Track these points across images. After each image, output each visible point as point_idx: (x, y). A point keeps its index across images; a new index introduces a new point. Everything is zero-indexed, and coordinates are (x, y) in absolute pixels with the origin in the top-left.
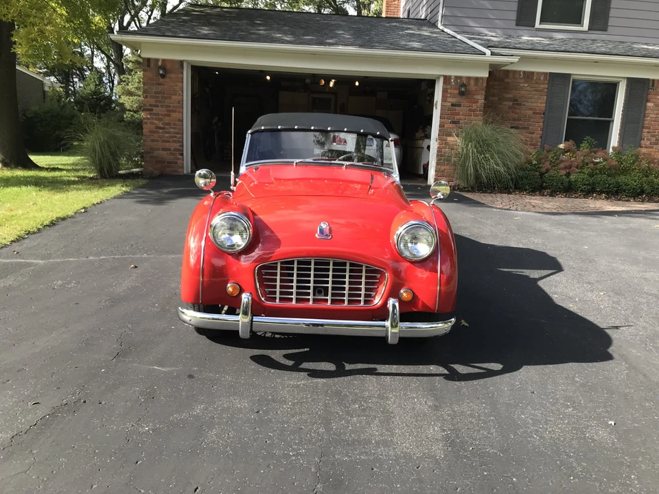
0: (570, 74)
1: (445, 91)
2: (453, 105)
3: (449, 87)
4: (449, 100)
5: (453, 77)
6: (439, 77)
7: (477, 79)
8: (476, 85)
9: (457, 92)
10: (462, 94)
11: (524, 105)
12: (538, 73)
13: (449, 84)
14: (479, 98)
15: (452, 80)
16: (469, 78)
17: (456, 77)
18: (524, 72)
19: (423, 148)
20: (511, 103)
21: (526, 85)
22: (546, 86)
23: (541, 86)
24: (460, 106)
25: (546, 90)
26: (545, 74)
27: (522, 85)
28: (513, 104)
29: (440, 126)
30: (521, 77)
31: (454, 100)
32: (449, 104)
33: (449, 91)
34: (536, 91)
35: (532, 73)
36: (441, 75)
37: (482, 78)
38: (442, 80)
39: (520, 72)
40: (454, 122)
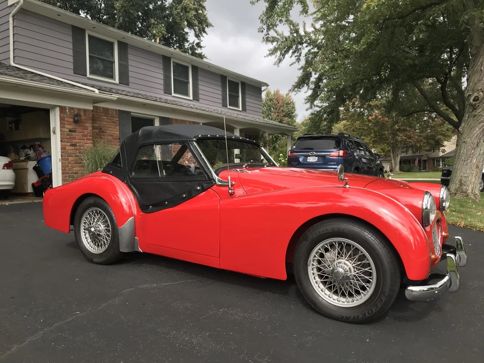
0: (131, 112)
1: (62, 119)
2: (70, 131)
3: (65, 116)
4: (67, 126)
5: (67, 108)
6: (54, 107)
7: (85, 111)
8: (85, 115)
9: (72, 120)
10: (76, 122)
11: (106, 132)
12: (112, 109)
13: (65, 113)
14: (88, 126)
15: (67, 111)
16: (79, 109)
17: (71, 109)
18: (103, 108)
19: (27, 169)
20: (98, 131)
21: (105, 118)
22: (118, 119)
23: (115, 119)
24: (75, 131)
25: (118, 122)
26: (116, 110)
27: (103, 117)
28: (99, 132)
29: (62, 149)
30: (102, 111)
31: (71, 127)
32: (67, 130)
33: (66, 119)
34: (112, 122)
35: (108, 109)
36: (55, 106)
37: (88, 110)
38: (58, 110)
39: (100, 107)
40: (72, 145)
